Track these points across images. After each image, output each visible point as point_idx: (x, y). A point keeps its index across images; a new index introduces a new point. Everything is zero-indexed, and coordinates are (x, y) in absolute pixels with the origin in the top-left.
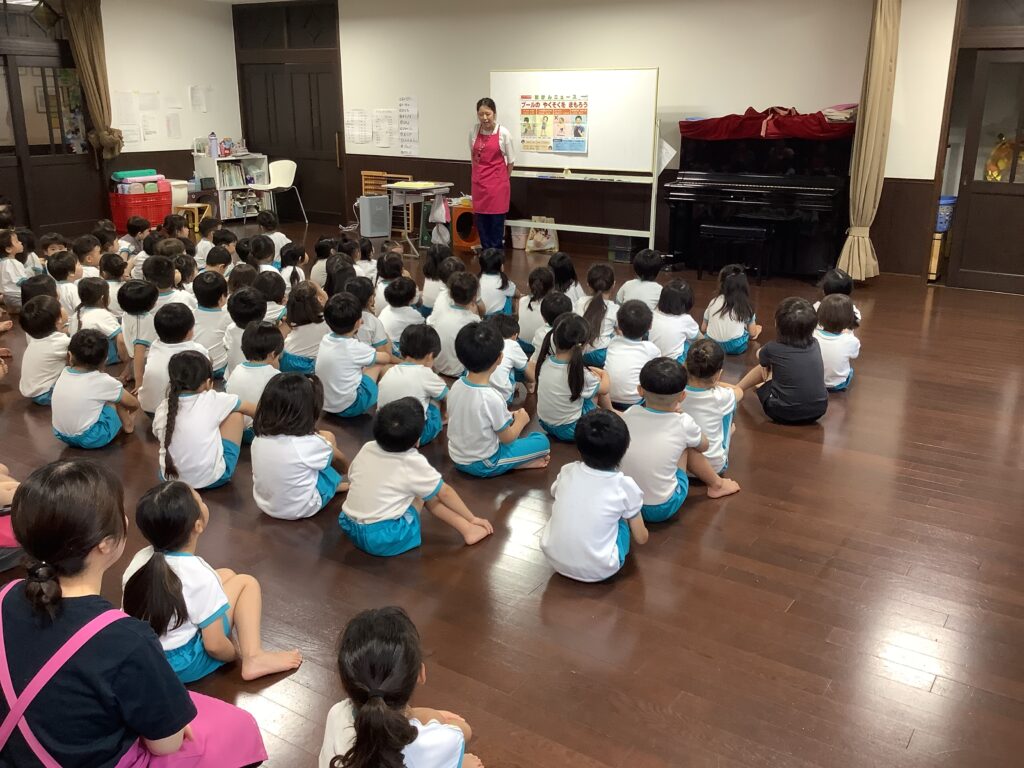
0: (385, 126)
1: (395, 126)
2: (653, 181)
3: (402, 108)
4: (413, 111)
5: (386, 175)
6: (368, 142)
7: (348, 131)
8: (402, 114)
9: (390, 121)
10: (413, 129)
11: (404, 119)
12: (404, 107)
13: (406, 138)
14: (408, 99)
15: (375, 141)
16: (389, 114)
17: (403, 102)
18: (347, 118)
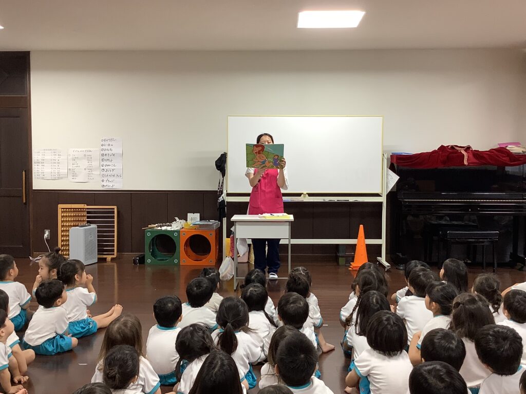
0: (84, 164)
1: (95, 164)
2: (383, 199)
3: (104, 147)
4: (117, 150)
5: (86, 207)
6: (62, 178)
7: (36, 169)
8: (104, 152)
9: (89, 158)
10: (117, 165)
11: (105, 157)
12: (106, 147)
13: (109, 173)
14: (111, 140)
15: (70, 177)
16: (90, 153)
17: (107, 143)
18: (36, 156)
